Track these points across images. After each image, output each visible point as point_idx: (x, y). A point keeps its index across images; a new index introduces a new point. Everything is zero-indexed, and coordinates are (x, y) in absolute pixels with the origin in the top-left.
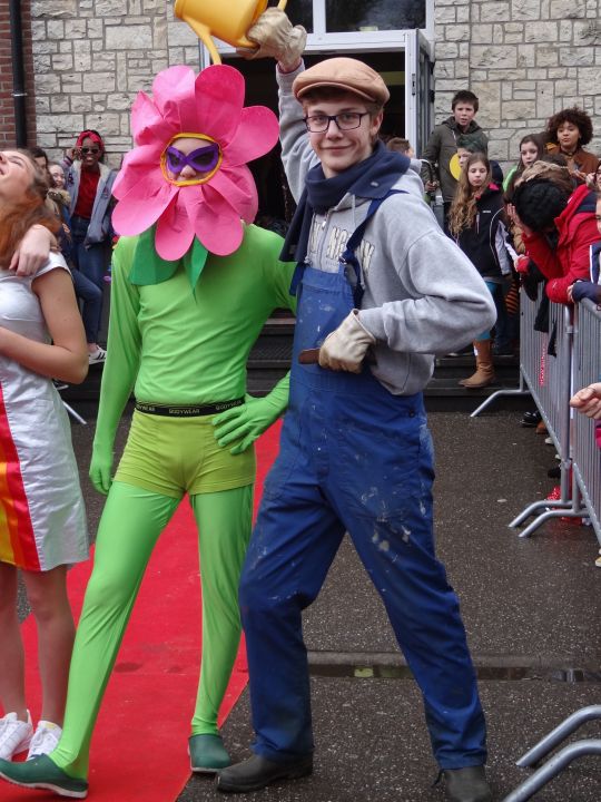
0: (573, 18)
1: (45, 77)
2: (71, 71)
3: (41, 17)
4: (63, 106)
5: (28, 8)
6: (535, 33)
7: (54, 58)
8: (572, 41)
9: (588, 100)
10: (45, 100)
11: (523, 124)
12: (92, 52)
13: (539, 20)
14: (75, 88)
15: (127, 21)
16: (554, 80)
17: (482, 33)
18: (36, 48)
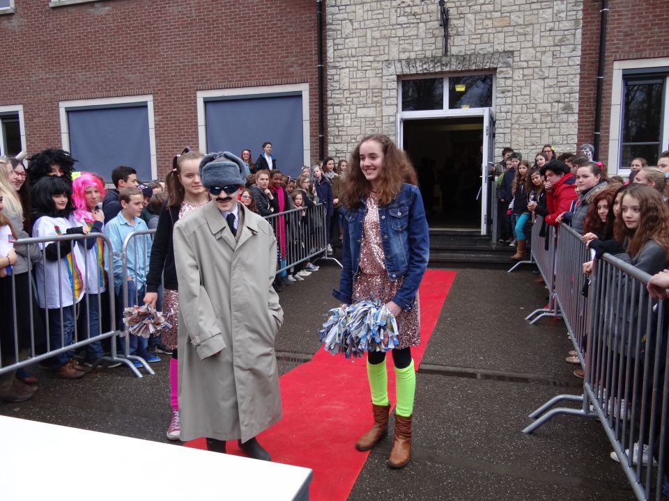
0: (558, 102)
1: (332, 129)
2: (343, 126)
3: (332, 105)
4: (339, 140)
5: (326, 101)
6: (541, 108)
7: (337, 121)
8: (557, 112)
9: (565, 137)
10: (332, 138)
11: (534, 147)
12: (351, 119)
13: (543, 102)
14: (344, 133)
15: (366, 106)
16: (549, 128)
17: (517, 108)
18: (329, 117)
